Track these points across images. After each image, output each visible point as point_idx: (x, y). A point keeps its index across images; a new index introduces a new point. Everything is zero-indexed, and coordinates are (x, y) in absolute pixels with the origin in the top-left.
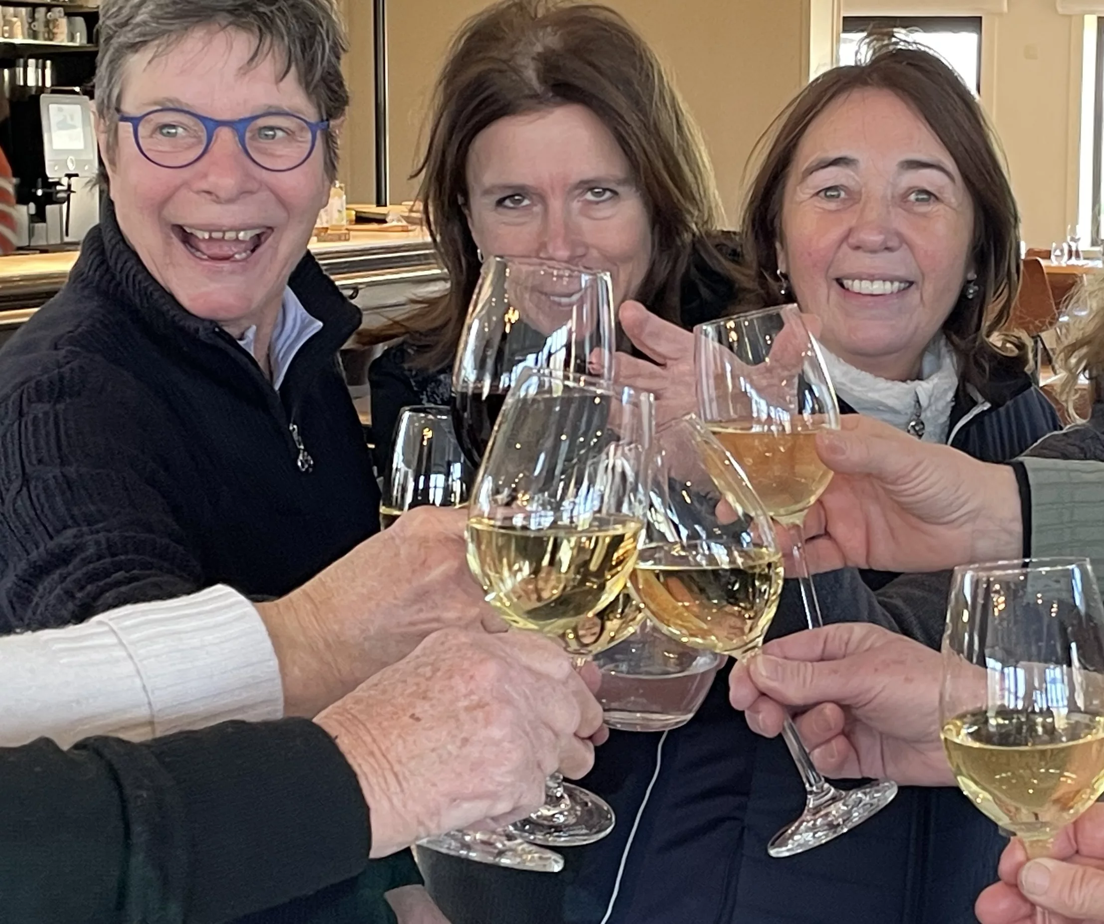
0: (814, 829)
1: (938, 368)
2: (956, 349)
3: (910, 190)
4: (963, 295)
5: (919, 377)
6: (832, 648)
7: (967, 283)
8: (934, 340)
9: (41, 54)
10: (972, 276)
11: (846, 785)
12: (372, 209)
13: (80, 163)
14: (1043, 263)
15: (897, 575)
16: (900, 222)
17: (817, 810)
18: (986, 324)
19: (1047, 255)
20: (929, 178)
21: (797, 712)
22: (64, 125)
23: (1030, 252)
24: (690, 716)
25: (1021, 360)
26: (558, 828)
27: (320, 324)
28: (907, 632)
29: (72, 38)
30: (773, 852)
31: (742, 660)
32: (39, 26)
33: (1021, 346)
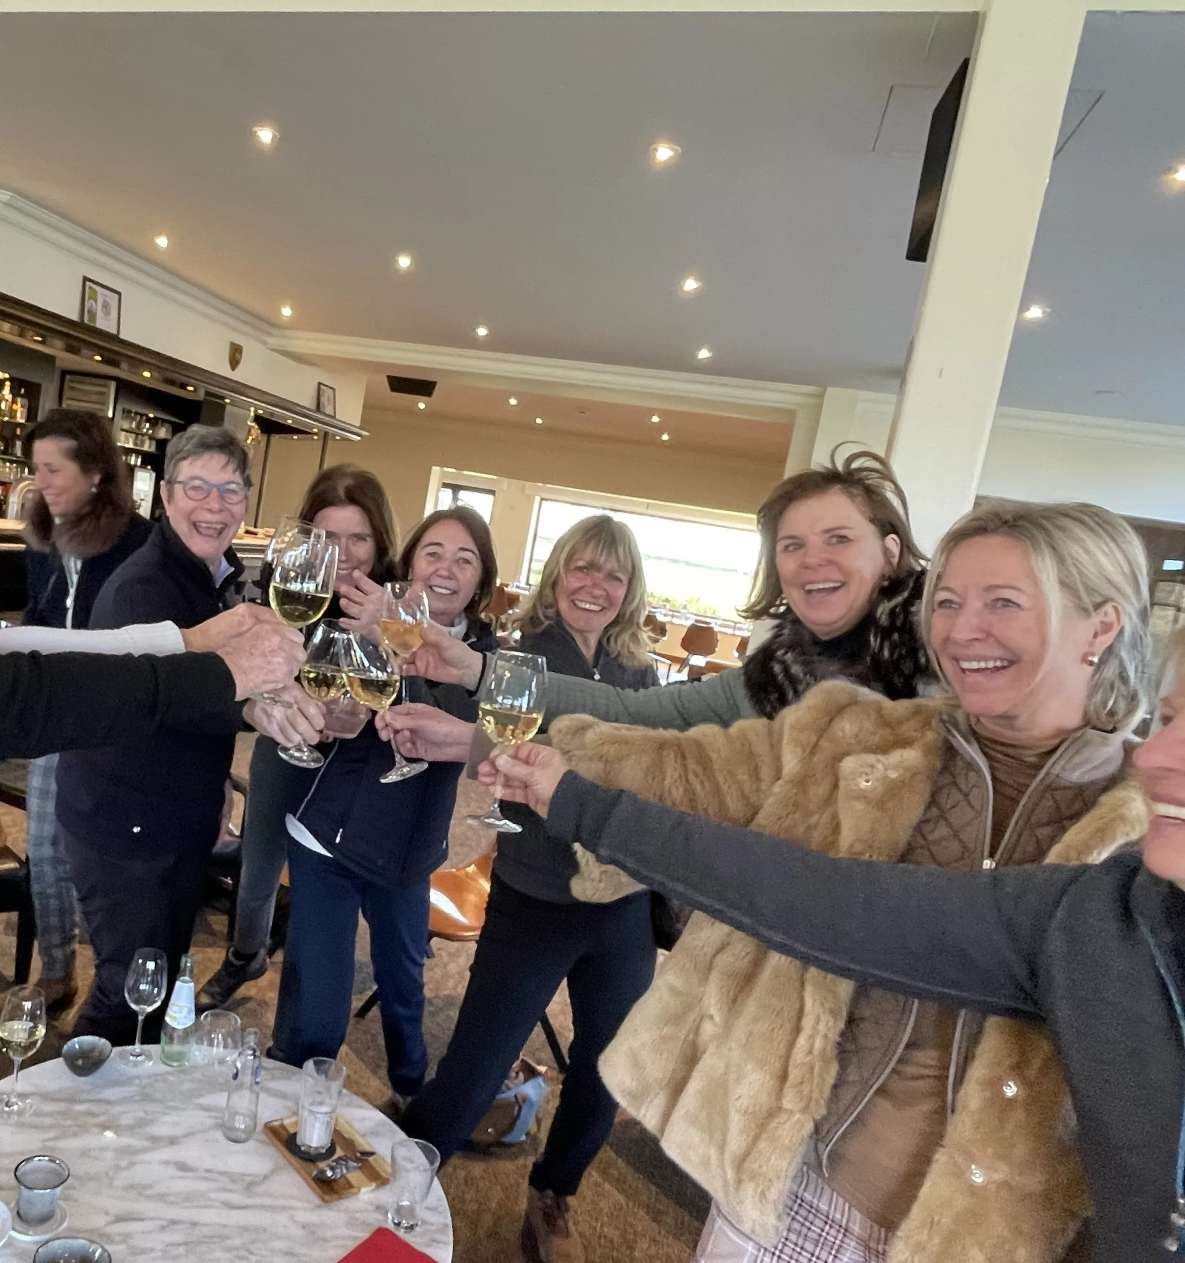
0: (397, 775)
1: (460, 623)
2: (468, 617)
3: (461, 558)
4: (474, 597)
5: (453, 626)
6: (411, 711)
7: (475, 594)
8: (460, 613)
9: (137, 452)
10: (478, 592)
11: (411, 760)
12: (252, 529)
13: (146, 496)
14: (505, 589)
15: (441, 684)
16: (456, 570)
17: (399, 769)
18: (481, 608)
19: (507, 586)
20: (468, 555)
21: (396, 732)
22: (143, 480)
23: (501, 584)
24: (355, 735)
25: (489, 625)
26: (305, 761)
27: (233, 569)
28: (439, 707)
29: (150, 447)
30: (383, 781)
31: (381, 712)
32: (139, 442)
33: (491, 620)
